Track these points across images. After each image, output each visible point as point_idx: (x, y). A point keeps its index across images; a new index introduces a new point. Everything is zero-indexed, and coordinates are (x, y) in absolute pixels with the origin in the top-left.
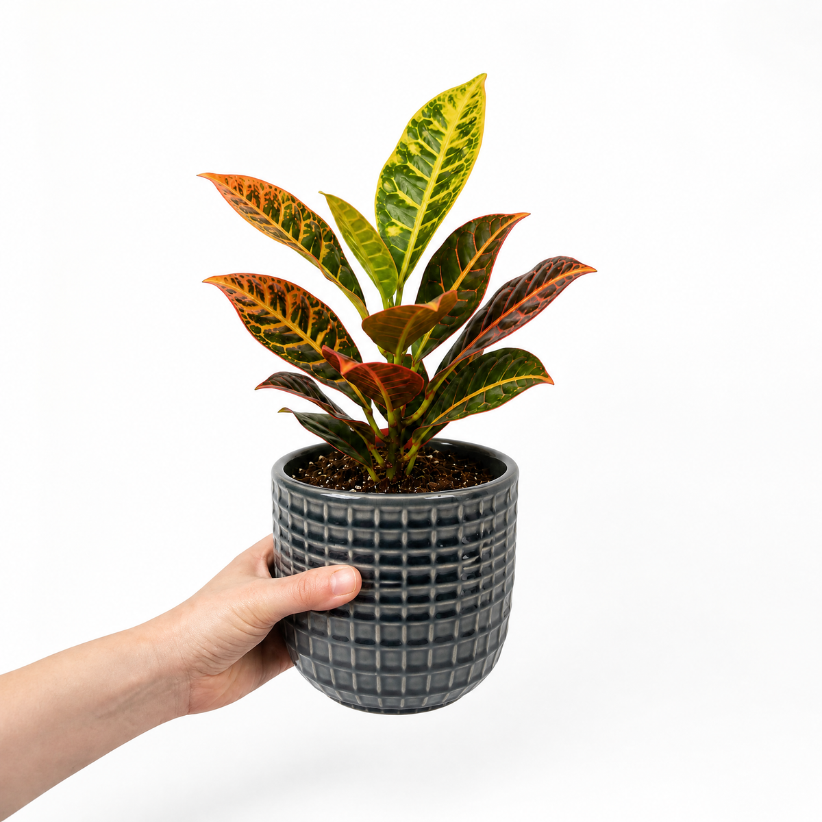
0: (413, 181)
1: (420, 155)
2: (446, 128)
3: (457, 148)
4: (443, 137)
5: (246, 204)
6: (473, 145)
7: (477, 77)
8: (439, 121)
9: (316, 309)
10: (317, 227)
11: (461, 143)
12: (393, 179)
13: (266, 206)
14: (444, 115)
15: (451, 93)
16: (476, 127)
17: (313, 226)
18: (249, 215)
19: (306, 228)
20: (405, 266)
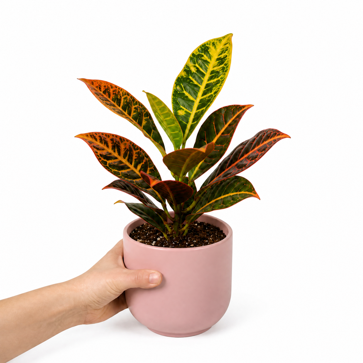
0: (192, 87)
1: (196, 72)
2: (211, 59)
3: (217, 71)
4: (208, 64)
5: (102, 95)
6: (225, 70)
7: (228, 35)
8: (207, 56)
9: (137, 151)
10: (141, 109)
11: (219, 69)
12: (181, 84)
13: (114, 97)
14: (210, 53)
15: (213, 42)
16: (227, 60)
17: (139, 109)
18: (105, 101)
19: (134, 110)
20: (187, 131)
